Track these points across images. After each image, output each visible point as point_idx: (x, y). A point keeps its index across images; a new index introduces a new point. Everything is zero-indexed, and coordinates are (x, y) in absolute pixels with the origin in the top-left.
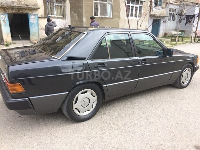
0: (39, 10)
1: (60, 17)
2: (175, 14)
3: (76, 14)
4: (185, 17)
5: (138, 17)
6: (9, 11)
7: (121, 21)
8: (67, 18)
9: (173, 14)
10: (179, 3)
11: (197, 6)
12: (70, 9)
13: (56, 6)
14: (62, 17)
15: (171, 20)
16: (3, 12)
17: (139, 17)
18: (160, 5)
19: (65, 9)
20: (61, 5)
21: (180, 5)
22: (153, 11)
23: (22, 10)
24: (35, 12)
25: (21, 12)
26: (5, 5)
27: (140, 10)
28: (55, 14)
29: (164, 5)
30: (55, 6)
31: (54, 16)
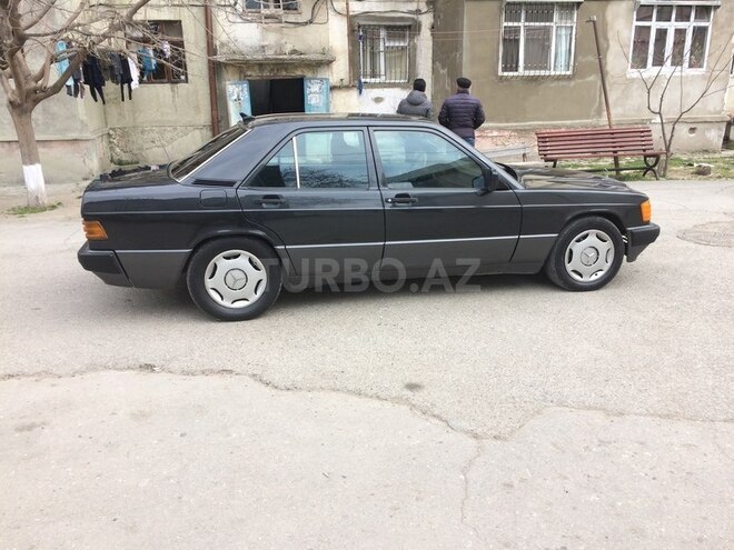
0: (334, 65)
1: (398, 81)
3: (446, 70)
5: (686, 65)
6: (254, 74)
7: (610, 84)
12: (430, 55)
13: (385, 47)
14: (402, 81)
16: (237, 77)
17: (691, 66)
19: (415, 56)
20: (402, 44)
23: (286, 70)
24: (323, 73)
25: (283, 74)
26: (241, 58)
28: (383, 73)
30: (382, 49)
31: (378, 80)
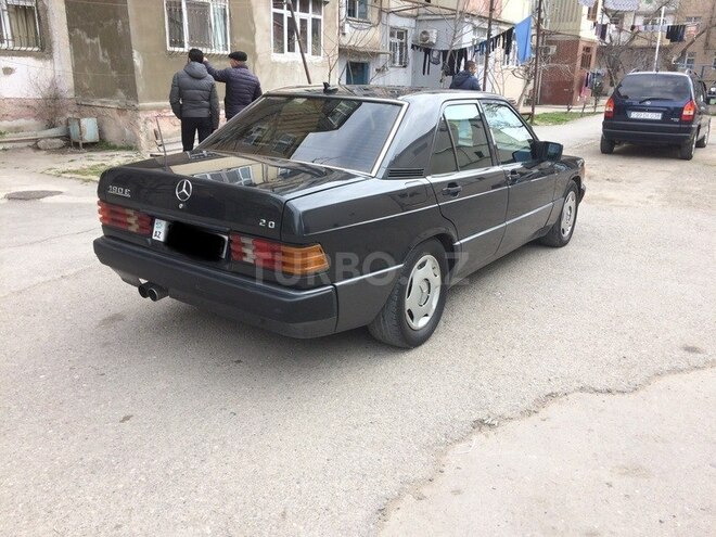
1: (30, 49)
2: (406, 46)
3: (97, 40)
4: (439, 56)
5: (309, 53)
7: (261, 67)
8: (56, 55)
9: (401, 44)
10: (414, 12)
11: (466, 20)
12: (65, 20)
13: (7, 6)
14: (35, 49)
15: (397, 64)
17: (313, 54)
18: (364, 15)
19: (46, 19)
20: (27, 4)
21: (420, 18)
22: (344, 34)
27: (316, 31)
28: (10, 38)
29: (373, 16)
30: (4, 7)
31: (3, 46)
